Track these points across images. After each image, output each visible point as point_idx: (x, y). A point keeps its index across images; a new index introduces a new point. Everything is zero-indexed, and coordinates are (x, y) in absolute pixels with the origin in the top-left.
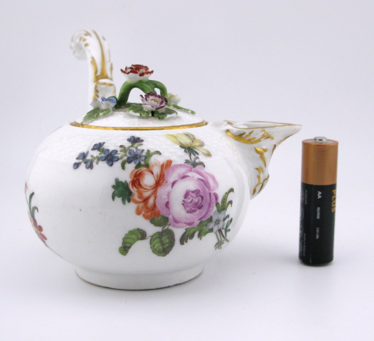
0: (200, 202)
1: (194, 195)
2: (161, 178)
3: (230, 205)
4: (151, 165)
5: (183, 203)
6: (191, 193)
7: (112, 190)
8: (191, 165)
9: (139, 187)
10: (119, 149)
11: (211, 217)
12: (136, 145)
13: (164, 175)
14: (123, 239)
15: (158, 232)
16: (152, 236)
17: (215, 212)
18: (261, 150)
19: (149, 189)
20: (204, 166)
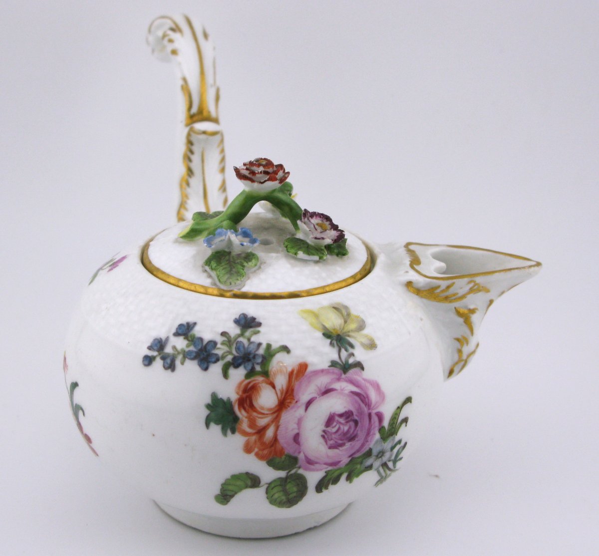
0: (352, 431)
1: (342, 420)
2: (288, 394)
3: (404, 425)
4: (272, 373)
5: (323, 434)
6: (337, 418)
7: (206, 412)
8: (341, 369)
9: (250, 409)
10: (219, 339)
11: (371, 450)
12: (248, 333)
13: (293, 390)
14: (223, 485)
15: (280, 479)
16: (270, 484)
17: (377, 442)
18: (466, 311)
19: (267, 414)
20: (363, 368)
